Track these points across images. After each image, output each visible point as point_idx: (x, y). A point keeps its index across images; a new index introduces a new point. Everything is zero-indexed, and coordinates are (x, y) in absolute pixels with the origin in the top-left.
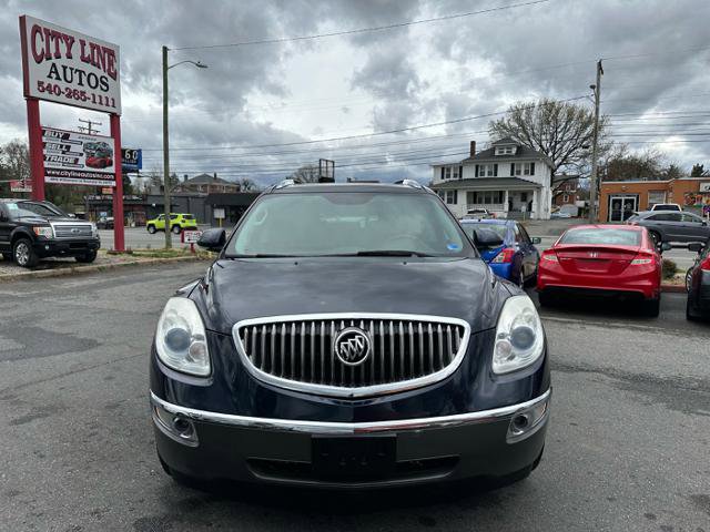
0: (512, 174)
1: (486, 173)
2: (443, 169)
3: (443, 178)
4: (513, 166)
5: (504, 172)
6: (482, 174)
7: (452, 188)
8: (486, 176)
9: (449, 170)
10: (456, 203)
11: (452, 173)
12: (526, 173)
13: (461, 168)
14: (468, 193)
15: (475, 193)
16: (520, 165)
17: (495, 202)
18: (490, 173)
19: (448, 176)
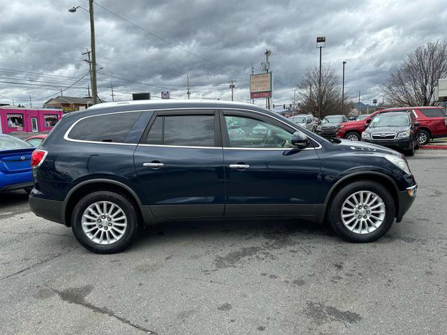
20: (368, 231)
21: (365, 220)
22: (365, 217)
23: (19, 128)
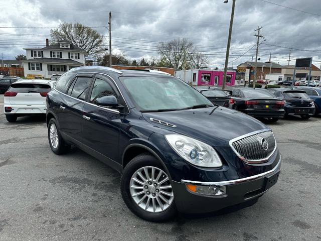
0: (69, 58)
1: (56, 56)
2: (32, 52)
3: (32, 56)
4: (69, 54)
5: (65, 56)
6: (54, 56)
7: (39, 62)
8: (56, 57)
9: (35, 52)
10: (41, 70)
11: (37, 54)
12: (76, 58)
13: (42, 52)
14: (48, 65)
15: (51, 66)
16: (73, 54)
17: (62, 71)
18: (58, 56)
19: (35, 55)
20: (154, 210)
21: (153, 198)
22: (154, 194)
23: (207, 82)
